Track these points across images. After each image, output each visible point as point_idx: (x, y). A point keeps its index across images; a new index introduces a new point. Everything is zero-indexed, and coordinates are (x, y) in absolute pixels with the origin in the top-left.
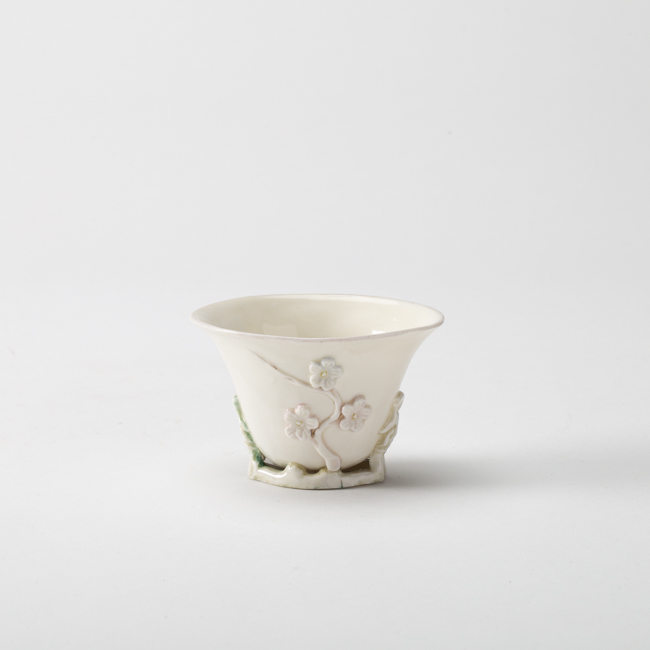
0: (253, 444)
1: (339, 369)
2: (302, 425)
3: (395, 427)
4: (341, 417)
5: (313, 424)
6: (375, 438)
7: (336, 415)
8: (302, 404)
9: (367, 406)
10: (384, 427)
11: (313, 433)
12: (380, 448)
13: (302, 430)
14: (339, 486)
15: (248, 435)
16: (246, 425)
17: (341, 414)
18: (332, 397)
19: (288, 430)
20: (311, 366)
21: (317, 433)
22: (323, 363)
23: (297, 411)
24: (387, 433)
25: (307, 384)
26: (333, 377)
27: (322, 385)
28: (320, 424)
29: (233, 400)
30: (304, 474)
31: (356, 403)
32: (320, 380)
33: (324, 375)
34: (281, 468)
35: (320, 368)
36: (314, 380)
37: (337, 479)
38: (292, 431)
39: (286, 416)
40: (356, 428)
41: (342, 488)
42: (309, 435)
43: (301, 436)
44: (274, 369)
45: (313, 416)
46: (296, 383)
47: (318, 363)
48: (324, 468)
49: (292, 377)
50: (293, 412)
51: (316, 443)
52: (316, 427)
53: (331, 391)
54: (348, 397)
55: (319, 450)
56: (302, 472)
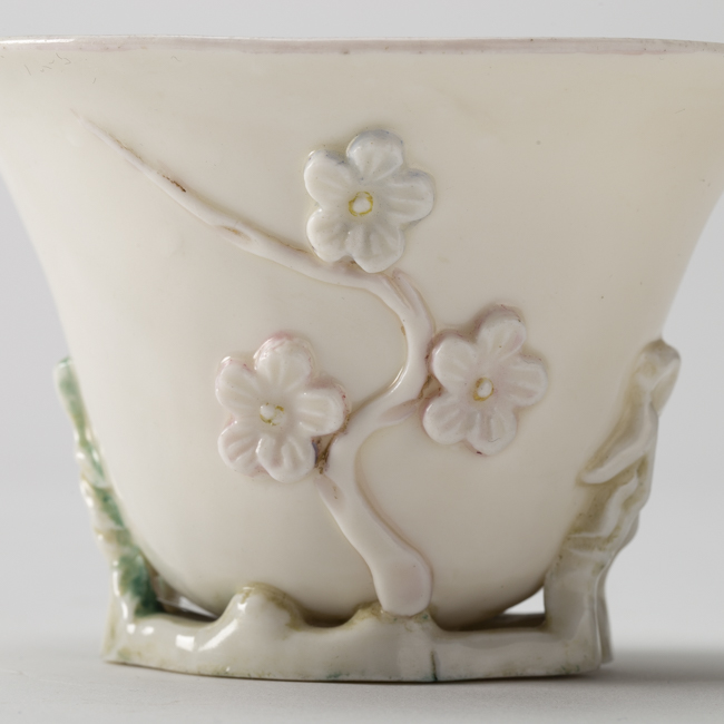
0: (120, 535)
1: (421, 186)
2: (281, 420)
3: (642, 467)
4: (431, 389)
5: (320, 413)
6: (567, 504)
7: (406, 380)
8: (280, 335)
9: (528, 355)
10: (600, 458)
11: (322, 453)
12: (587, 545)
13: (280, 440)
14: (426, 673)
15: (105, 498)
16: (99, 468)
17: (430, 378)
18: (391, 301)
19: (230, 440)
20: (310, 166)
21: (337, 450)
22: (355, 153)
23: (264, 357)
24: (611, 485)
25: (297, 249)
26: (398, 219)
27: (354, 248)
28: (350, 417)
29: (57, 374)
30: (293, 626)
31: (487, 334)
32: (346, 229)
33: (361, 206)
34: (208, 615)
35: (343, 172)
36: (322, 228)
37: (417, 647)
38: (243, 444)
39: (220, 384)
40: (487, 435)
41: (436, 681)
42: (307, 458)
43: (276, 461)
44: (173, 193)
45: (322, 382)
46: (257, 248)
47: (337, 154)
48: (371, 603)
49: (240, 223)
50: (247, 365)
51: (334, 493)
52: (332, 425)
53: (393, 278)
54: (457, 311)
55: (345, 522)
56: (285, 617)
